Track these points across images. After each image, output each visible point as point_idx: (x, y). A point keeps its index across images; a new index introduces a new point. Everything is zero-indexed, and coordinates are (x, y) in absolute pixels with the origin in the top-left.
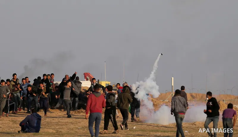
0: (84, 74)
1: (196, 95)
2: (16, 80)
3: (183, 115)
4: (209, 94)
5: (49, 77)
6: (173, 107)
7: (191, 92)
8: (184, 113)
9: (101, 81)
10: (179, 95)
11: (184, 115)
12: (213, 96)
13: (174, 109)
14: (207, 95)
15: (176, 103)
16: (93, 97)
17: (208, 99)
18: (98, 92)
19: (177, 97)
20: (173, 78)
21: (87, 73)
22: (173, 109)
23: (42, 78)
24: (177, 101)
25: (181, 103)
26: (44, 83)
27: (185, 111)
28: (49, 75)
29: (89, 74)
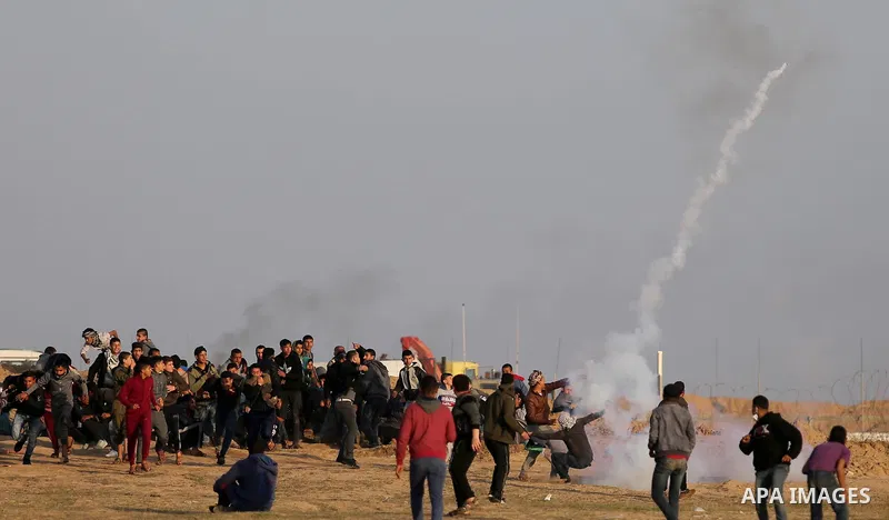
0: (402, 340)
1: (729, 403)
2: (207, 367)
3: (681, 461)
4: (760, 402)
5: (299, 349)
6: (655, 436)
7: (714, 395)
8: (686, 455)
9: (452, 359)
10: (674, 402)
11: (684, 459)
12: (772, 408)
13: (658, 441)
14: (754, 407)
15: (662, 422)
16: (418, 414)
17: (756, 417)
18: (434, 399)
19: (667, 407)
20: (660, 353)
21: (409, 339)
22: (655, 439)
23: (278, 352)
24: (668, 418)
25: (680, 425)
26: (285, 365)
27: (688, 450)
28: (299, 342)
29: (417, 339)
